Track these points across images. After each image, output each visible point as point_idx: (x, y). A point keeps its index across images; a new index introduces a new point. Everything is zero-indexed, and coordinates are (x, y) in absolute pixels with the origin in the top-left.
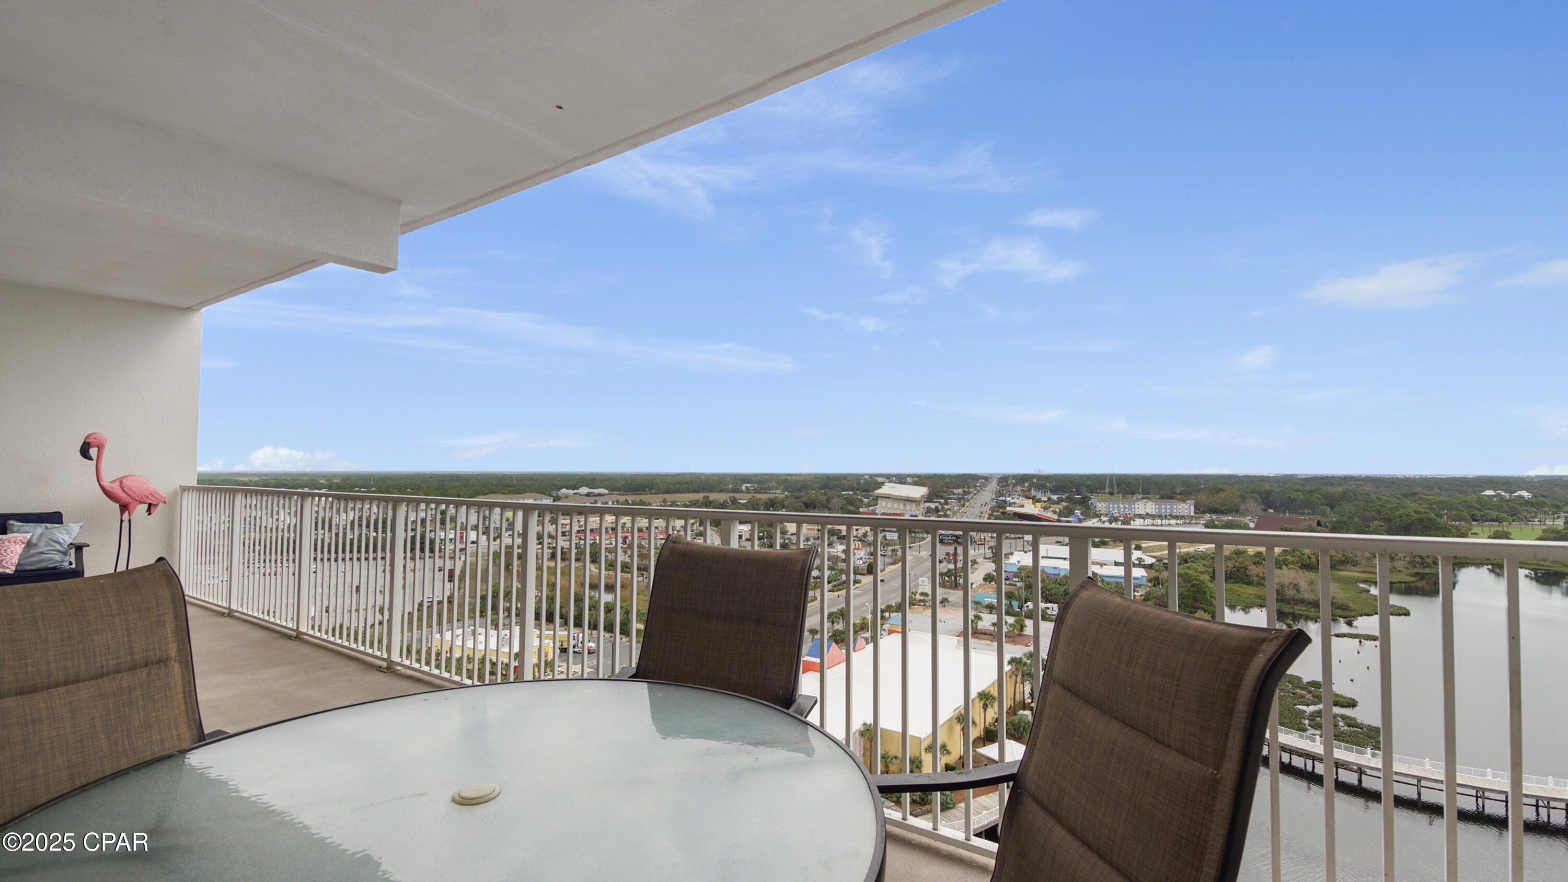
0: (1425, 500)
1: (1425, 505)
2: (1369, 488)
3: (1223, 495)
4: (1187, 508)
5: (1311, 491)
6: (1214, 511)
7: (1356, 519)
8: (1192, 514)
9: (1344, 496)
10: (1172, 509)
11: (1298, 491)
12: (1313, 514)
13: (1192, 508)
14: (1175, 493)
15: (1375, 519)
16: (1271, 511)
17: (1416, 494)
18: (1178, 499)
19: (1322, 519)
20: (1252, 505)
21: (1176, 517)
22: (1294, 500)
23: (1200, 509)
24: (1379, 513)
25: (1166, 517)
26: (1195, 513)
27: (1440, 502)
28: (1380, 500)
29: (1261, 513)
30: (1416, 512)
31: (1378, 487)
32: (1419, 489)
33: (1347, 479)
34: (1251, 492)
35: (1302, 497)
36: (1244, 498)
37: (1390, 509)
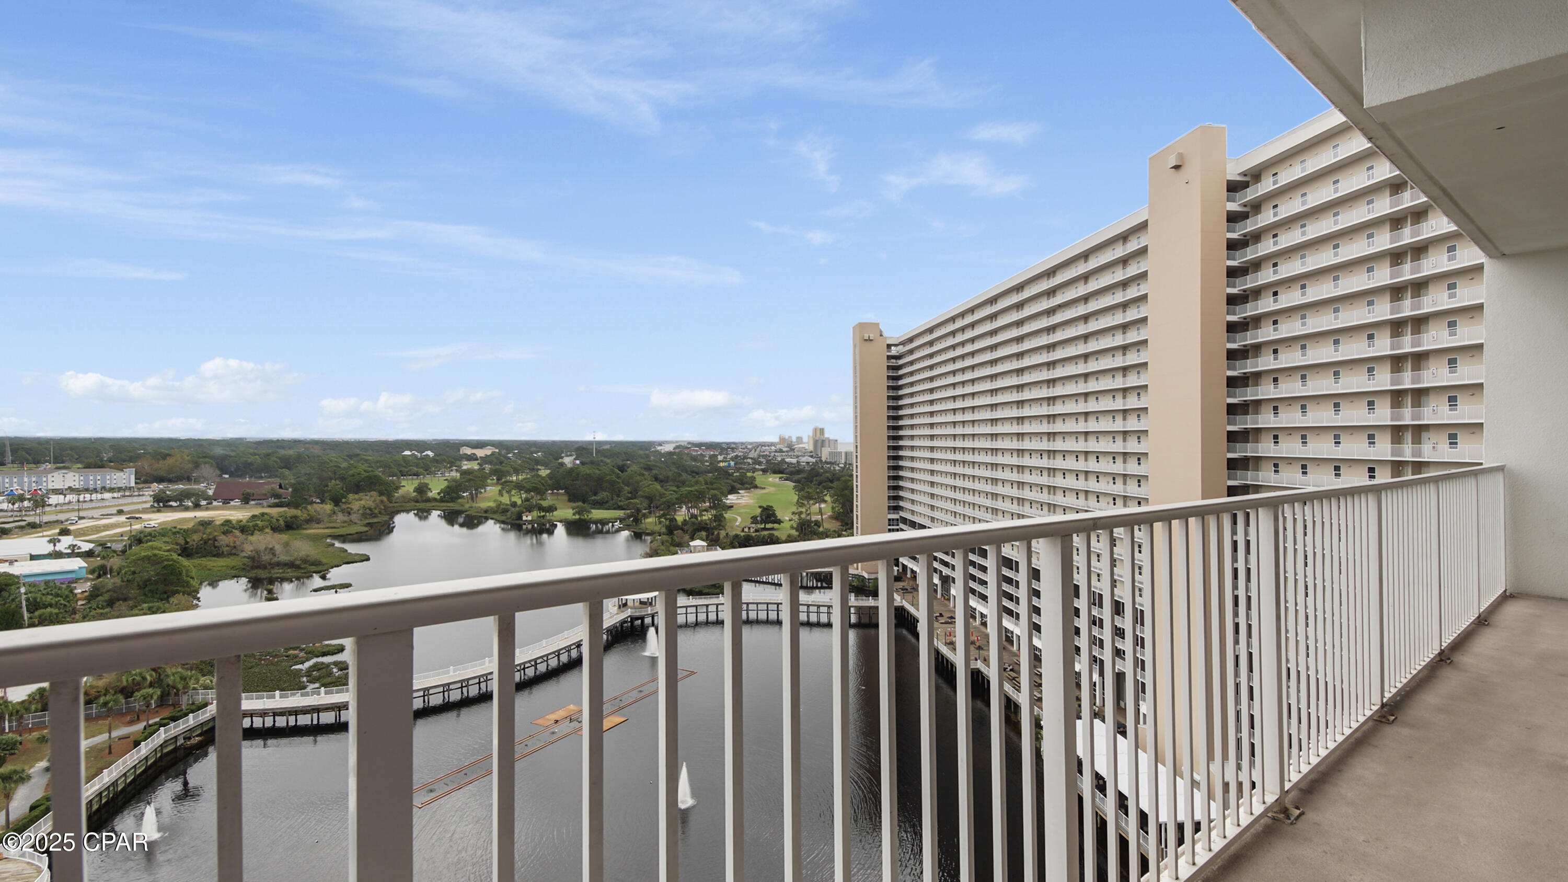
0: (366, 461)
1: (366, 465)
2: (317, 451)
3: (170, 461)
4: (126, 477)
5: (268, 455)
6: (160, 480)
7: (314, 480)
8: (133, 484)
9: (299, 459)
10: (104, 480)
11: (254, 454)
12: (269, 477)
13: (133, 477)
14: (102, 460)
15: (331, 479)
16: (227, 476)
17: (358, 455)
18: (111, 468)
19: (283, 482)
20: (207, 470)
21: (112, 490)
22: (251, 464)
23: (144, 479)
24: (335, 473)
25: (95, 490)
26: (136, 483)
27: (378, 462)
28: (331, 461)
29: (218, 480)
30: (365, 471)
31: (324, 450)
32: (358, 451)
33: (295, 443)
34: (205, 457)
35: (259, 461)
36: (197, 465)
37: (345, 469)
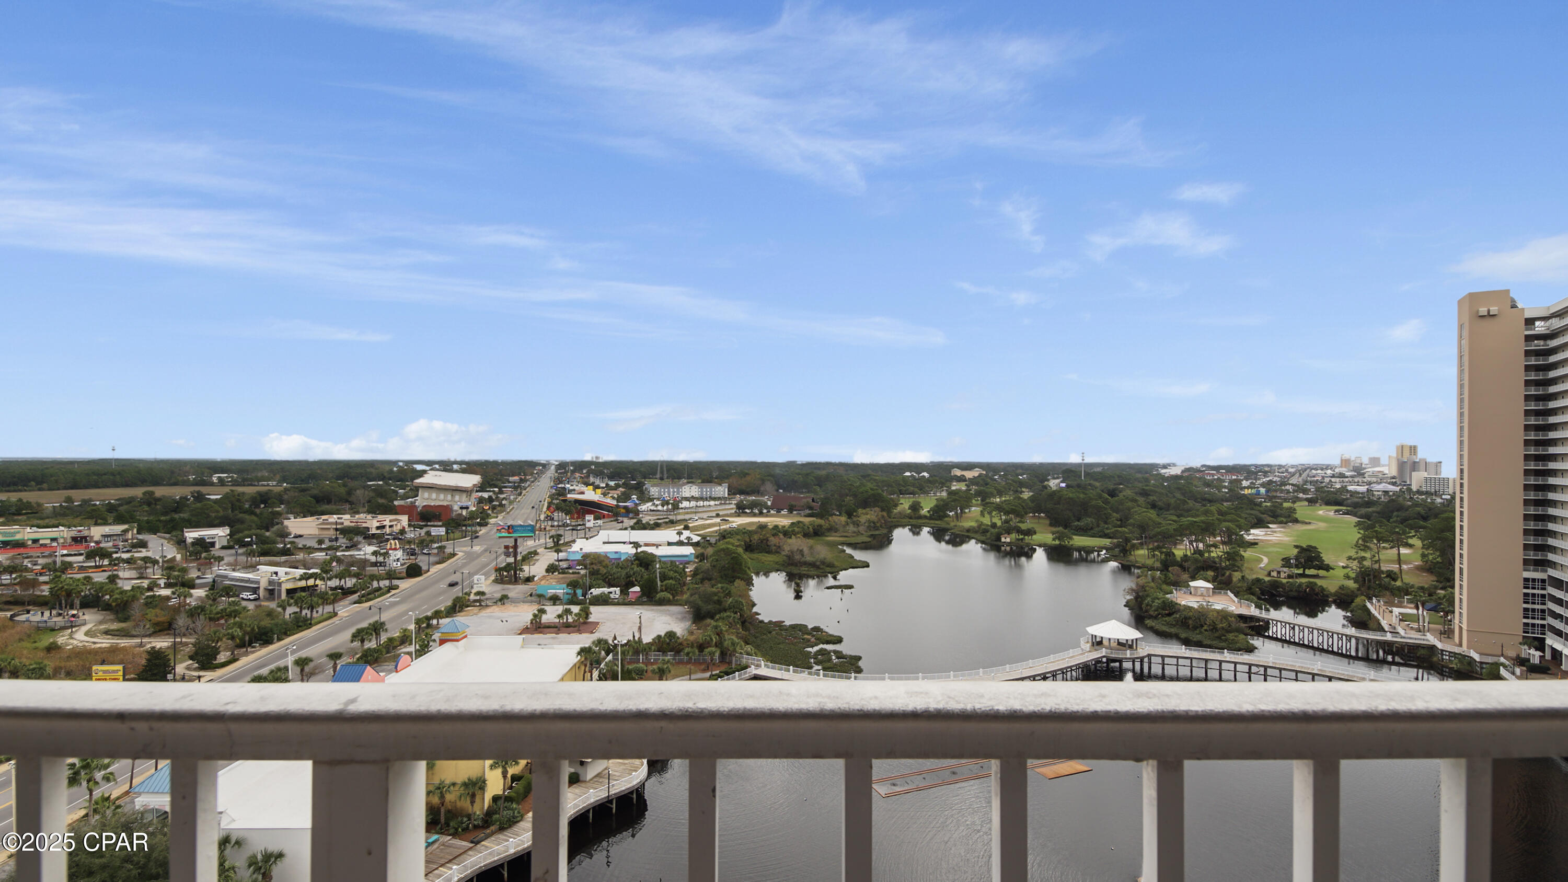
0: (875, 480)
1: (875, 484)
2: (841, 471)
3: (748, 478)
4: (721, 490)
5: (807, 474)
6: (742, 492)
7: (836, 496)
8: (726, 496)
9: (828, 478)
10: (711, 491)
11: (799, 474)
12: (808, 492)
13: (726, 490)
14: (712, 477)
15: (847, 495)
16: (781, 491)
17: (869, 475)
18: (715, 483)
19: (815, 497)
20: (769, 486)
21: (714, 499)
22: (796, 482)
23: (732, 492)
24: (850, 490)
25: (706, 499)
26: (729, 494)
27: (883, 481)
28: (849, 480)
29: (775, 493)
30: (871, 489)
31: (847, 471)
32: (870, 472)
33: (828, 464)
34: (768, 476)
35: (801, 479)
36: (763, 481)
37: (858, 487)
